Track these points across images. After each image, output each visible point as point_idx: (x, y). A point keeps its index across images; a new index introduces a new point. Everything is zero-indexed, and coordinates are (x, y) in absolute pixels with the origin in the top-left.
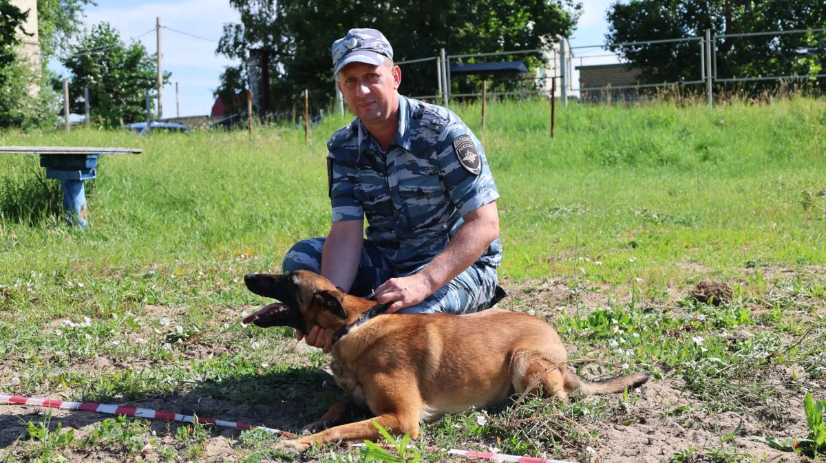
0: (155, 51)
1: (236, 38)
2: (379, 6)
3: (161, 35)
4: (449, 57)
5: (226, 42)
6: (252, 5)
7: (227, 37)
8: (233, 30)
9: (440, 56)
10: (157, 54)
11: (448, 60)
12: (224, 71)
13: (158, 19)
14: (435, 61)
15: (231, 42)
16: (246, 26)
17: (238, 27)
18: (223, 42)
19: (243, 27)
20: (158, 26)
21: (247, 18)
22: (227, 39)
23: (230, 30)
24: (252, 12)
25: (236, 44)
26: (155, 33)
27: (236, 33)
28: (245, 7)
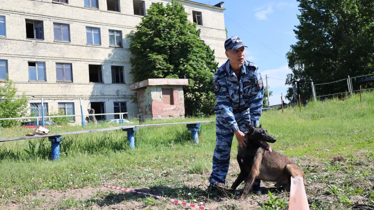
0: (266, 86)
1: (291, 78)
2: (335, 62)
3: (267, 80)
4: (351, 78)
5: (288, 80)
6: (295, 67)
7: (288, 78)
8: (290, 76)
9: (348, 78)
10: (267, 87)
11: (351, 79)
12: (288, 89)
13: (266, 75)
14: (346, 80)
15: (290, 80)
16: (294, 74)
17: (291, 75)
18: (287, 80)
19: (293, 74)
20: (266, 77)
21: (295, 71)
22: (288, 79)
23: (289, 76)
24: (296, 69)
25: (291, 80)
26: (266, 79)
27: (291, 77)
28: (294, 68)
